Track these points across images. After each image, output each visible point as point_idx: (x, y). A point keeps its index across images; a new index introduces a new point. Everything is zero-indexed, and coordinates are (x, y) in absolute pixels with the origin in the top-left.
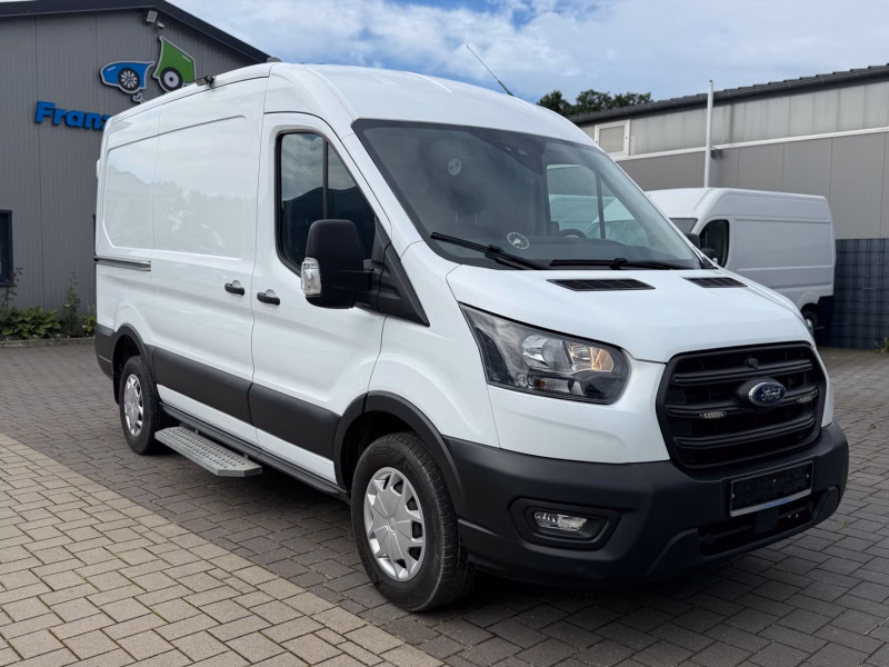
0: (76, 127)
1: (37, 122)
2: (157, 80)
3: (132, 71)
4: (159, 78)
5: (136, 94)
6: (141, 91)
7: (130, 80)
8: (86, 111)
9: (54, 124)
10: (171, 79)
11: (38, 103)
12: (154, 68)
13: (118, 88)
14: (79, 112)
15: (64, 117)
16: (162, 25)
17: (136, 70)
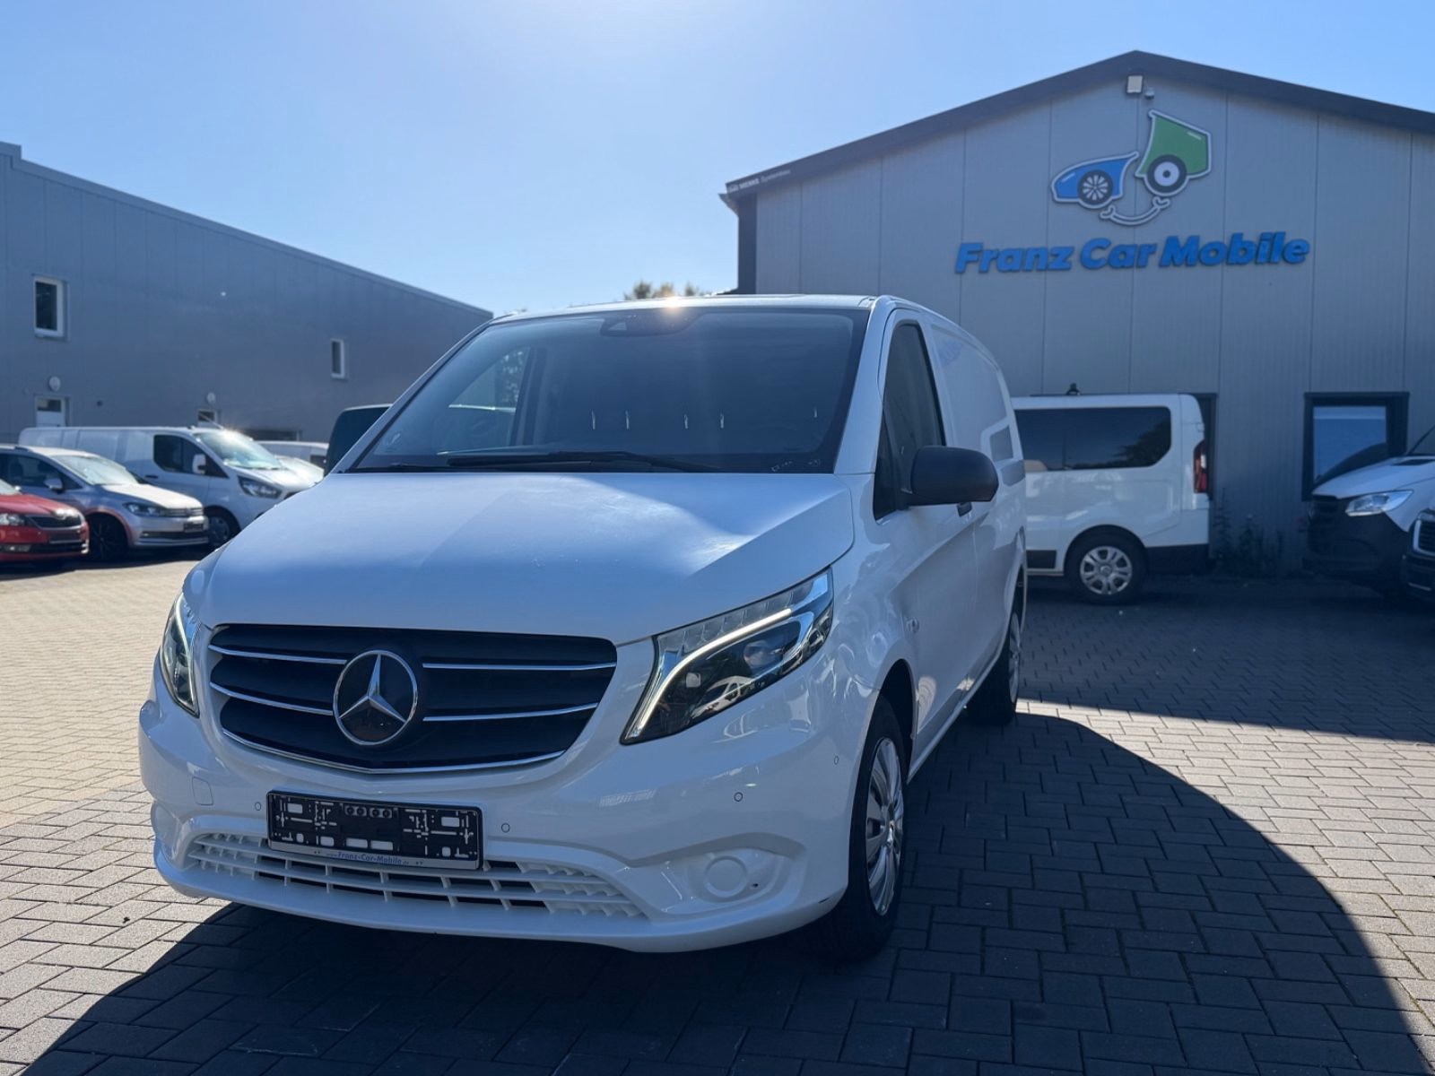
0: (1010, 271)
1: (960, 271)
2: (1142, 179)
3: (1100, 174)
4: (1145, 176)
5: (1106, 208)
6: (1114, 200)
7: (1095, 188)
8: (1026, 246)
9: (983, 272)
10: (1167, 174)
11: (962, 244)
12: (1137, 162)
13: (1078, 203)
14: (1015, 250)
15: (995, 259)
16: (1149, 94)
17: (1108, 173)
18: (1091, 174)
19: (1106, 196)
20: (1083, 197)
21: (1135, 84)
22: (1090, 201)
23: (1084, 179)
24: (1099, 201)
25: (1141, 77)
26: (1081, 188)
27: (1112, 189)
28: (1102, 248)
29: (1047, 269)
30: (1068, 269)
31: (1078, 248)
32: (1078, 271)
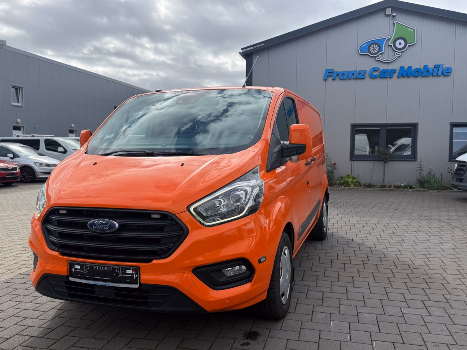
0: (343, 79)
2: (391, 46)
3: (376, 44)
4: (392, 45)
5: (378, 56)
6: (381, 54)
7: (374, 49)
8: (349, 70)
9: (333, 80)
10: (400, 44)
11: (326, 70)
13: (368, 55)
14: (345, 72)
15: (338, 75)
16: (394, 14)
17: (378, 43)
18: (373, 44)
19: (378, 52)
20: (370, 52)
21: (389, 11)
22: (372, 54)
23: (370, 46)
24: (375, 54)
25: (391, 9)
26: (369, 49)
27: (380, 49)
28: (377, 71)
29: (357, 79)
30: (364, 78)
31: (368, 71)
32: (368, 79)
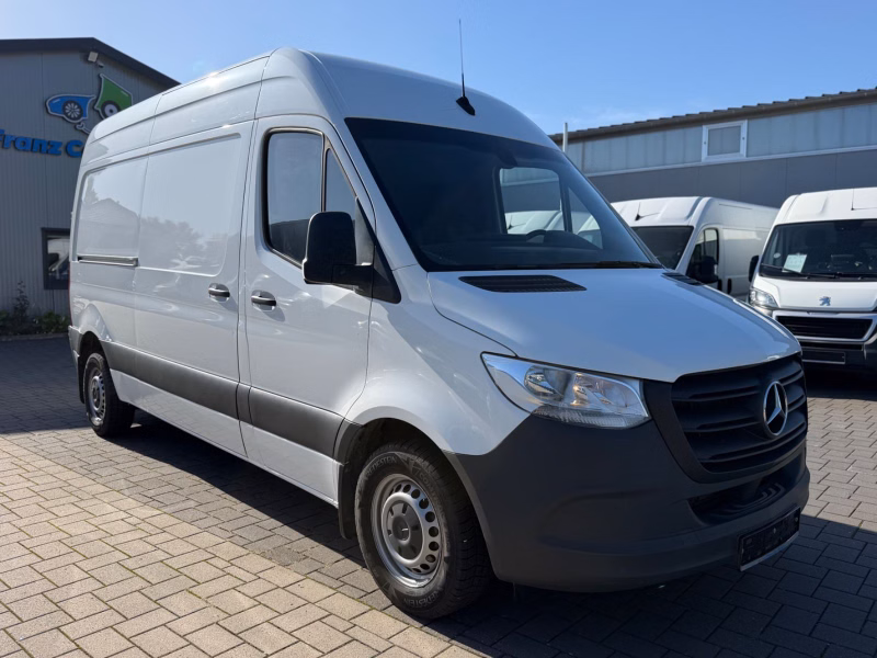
0: (24, 150)
4: (100, 109)
5: (79, 123)
6: (84, 120)
7: (72, 110)
8: (33, 137)
9: (4, 147)
10: (112, 111)
13: (63, 118)
14: (27, 138)
15: (14, 142)
16: (101, 64)
17: (80, 103)
18: (71, 102)
19: (79, 117)
20: (66, 114)
21: (93, 56)
22: (70, 117)
23: (66, 104)
24: (75, 119)
25: (96, 54)
26: (64, 109)
27: (82, 114)
28: (78, 146)
29: (47, 152)
30: (58, 154)
31: (65, 143)
32: (64, 157)
